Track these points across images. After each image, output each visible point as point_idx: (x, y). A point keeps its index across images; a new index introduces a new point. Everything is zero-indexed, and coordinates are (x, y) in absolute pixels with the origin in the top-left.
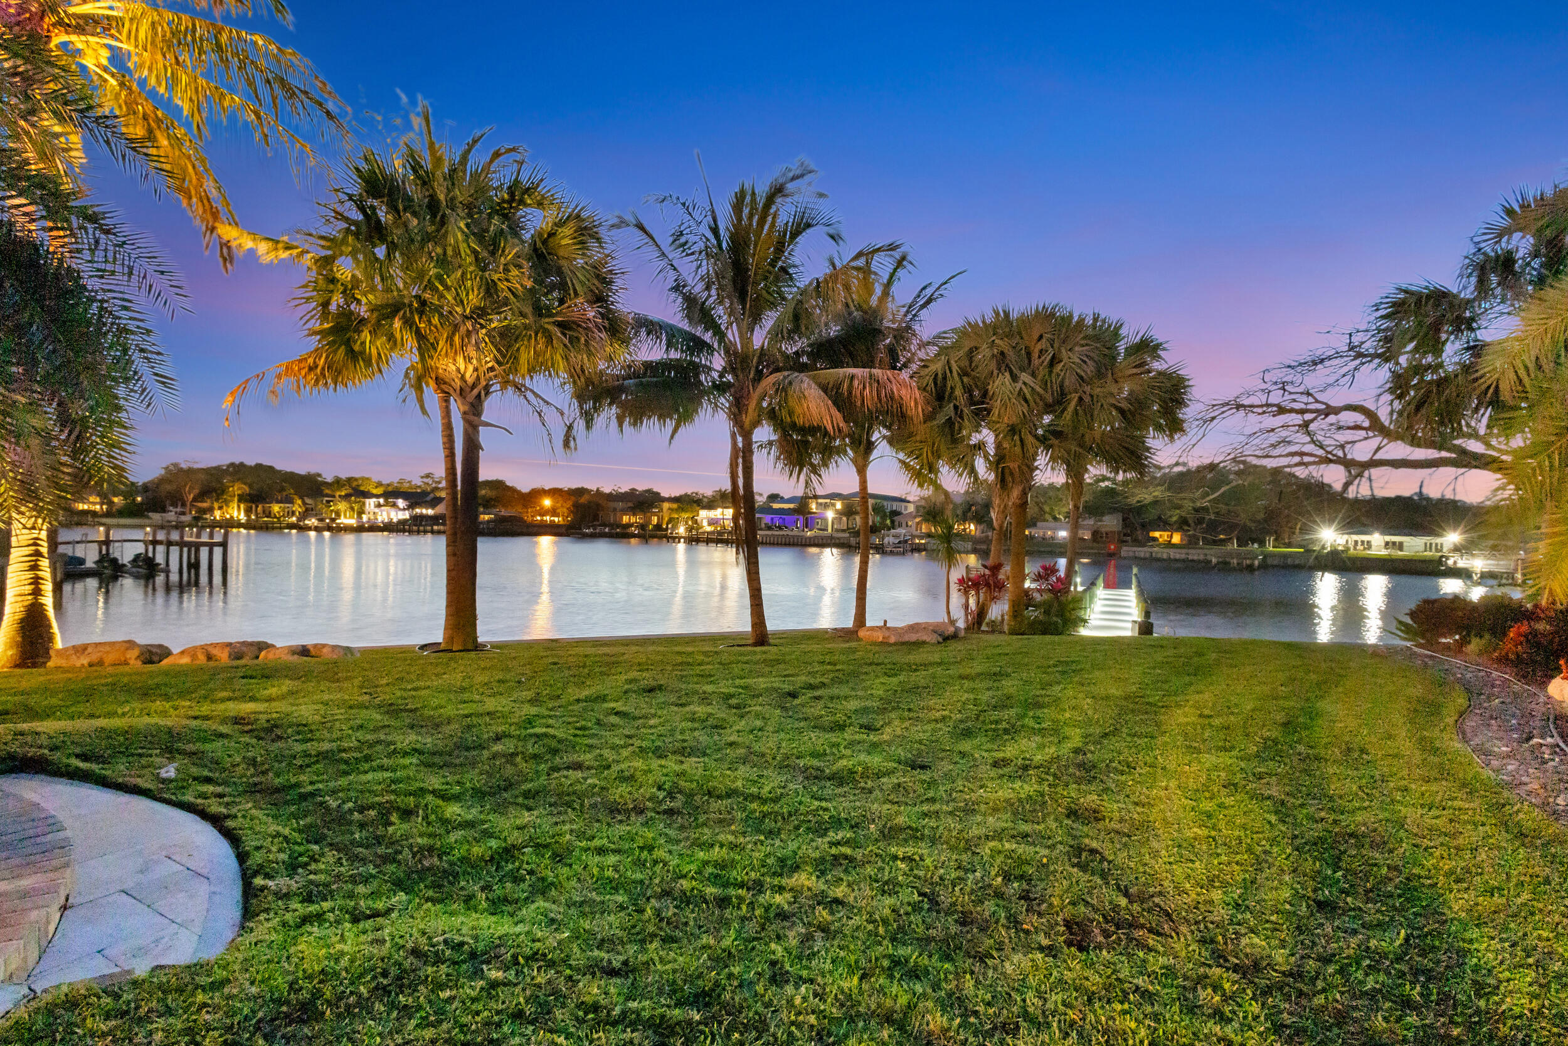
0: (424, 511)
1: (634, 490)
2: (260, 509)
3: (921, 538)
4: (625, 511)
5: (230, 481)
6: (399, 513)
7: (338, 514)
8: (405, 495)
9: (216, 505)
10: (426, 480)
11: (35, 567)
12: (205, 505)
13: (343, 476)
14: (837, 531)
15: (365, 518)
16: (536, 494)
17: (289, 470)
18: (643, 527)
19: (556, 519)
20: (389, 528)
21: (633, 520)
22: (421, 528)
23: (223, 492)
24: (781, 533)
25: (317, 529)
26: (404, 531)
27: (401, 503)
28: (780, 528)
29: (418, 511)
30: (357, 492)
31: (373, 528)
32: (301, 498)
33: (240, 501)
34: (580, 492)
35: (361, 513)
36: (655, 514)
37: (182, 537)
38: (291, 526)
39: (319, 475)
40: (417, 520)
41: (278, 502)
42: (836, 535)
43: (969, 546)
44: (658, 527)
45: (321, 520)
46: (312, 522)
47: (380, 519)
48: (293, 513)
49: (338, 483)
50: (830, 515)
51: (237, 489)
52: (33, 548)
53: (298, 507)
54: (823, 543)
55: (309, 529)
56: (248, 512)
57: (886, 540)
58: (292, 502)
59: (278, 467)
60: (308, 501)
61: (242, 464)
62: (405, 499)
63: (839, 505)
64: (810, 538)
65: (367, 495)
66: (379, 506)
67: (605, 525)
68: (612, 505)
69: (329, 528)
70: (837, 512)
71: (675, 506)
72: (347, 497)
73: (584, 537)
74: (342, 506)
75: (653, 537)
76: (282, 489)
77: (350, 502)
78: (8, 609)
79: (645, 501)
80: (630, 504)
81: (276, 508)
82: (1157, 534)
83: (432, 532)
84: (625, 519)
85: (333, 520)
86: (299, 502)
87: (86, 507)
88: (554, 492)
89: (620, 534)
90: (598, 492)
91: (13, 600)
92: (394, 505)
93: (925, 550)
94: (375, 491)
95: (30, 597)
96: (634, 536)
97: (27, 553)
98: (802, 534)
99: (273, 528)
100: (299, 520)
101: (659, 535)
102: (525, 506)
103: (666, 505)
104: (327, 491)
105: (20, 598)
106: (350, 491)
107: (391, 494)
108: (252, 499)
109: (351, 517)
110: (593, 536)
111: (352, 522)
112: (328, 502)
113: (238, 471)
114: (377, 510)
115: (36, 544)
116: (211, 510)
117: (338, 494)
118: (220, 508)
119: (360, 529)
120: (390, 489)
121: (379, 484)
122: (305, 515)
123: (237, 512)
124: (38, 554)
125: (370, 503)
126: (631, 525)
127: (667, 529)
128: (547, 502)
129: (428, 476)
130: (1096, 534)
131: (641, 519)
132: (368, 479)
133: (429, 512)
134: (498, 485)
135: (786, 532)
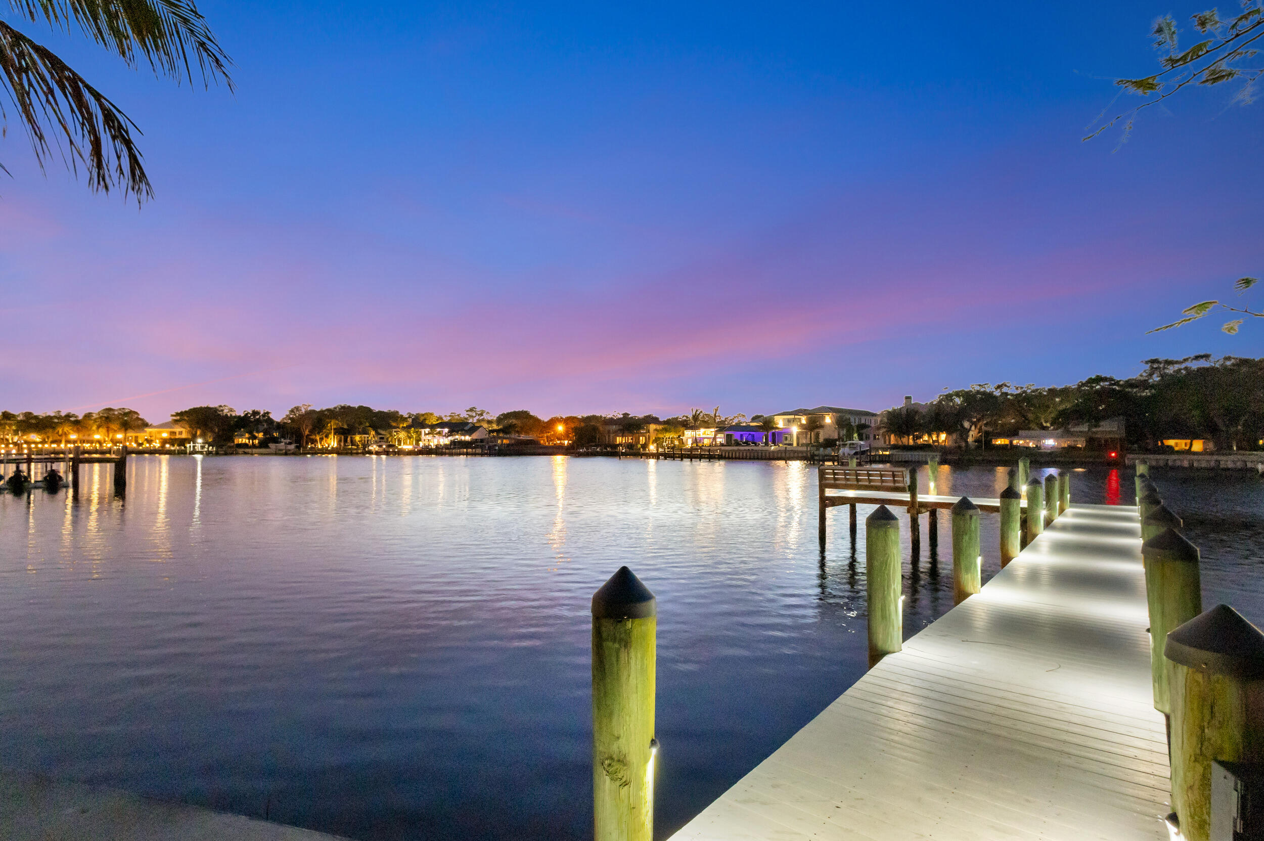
0: (462, 438)
2: (348, 439)
3: (884, 449)
4: (616, 433)
5: (333, 419)
6: (443, 439)
7: (397, 441)
8: (448, 425)
9: (319, 437)
10: (470, 413)
12: (313, 437)
14: (803, 445)
15: (421, 444)
16: (553, 422)
18: (630, 446)
19: (565, 442)
20: (437, 451)
21: (623, 440)
22: (459, 451)
23: (327, 427)
24: (747, 448)
25: (377, 453)
26: (446, 454)
27: (445, 431)
28: (747, 443)
29: (457, 437)
30: (415, 424)
31: (426, 452)
32: (377, 429)
33: (335, 434)
35: (418, 440)
40: (456, 444)
41: (359, 433)
42: (800, 449)
45: (383, 446)
46: (375, 448)
47: (431, 445)
50: (795, 430)
51: (336, 425)
54: (788, 456)
55: (370, 453)
56: (339, 441)
58: (369, 433)
62: (448, 428)
63: (804, 420)
64: (773, 452)
65: (424, 426)
66: (432, 434)
68: (609, 428)
69: (390, 453)
70: (802, 426)
71: (665, 427)
73: (580, 455)
74: (402, 435)
76: (362, 423)
77: (409, 432)
79: (630, 425)
80: (621, 427)
81: (356, 438)
82: (1171, 442)
83: (468, 454)
84: (619, 440)
85: (394, 446)
86: (373, 433)
88: (564, 420)
89: (612, 452)
90: (602, 418)
92: (440, 433)
94: (428, 423)
96: (623, 454)
98: (766, 448)
99: (354, 454)
101: (635, 452)
102: (542, 432)
103: (656, 427)
104: (397, 424)
106: (411, 423)
107: (439, 425)
108: (344, 433)
109: (410, 444)
111: (411, 447)
112: (392, 432)
114: (429, 438)
117: (401, 426)
118: (321, 439)
119: (417, 453)
120: (439, 421)
123: (332, 442)
125: (424, 432)
126: (622, 445)
128: (560, 429)
129: (472, 410)
130: (1091, 441)
131: (629, 440)
132: (431, 414)
133: (467, 438)
134: (523, 415)
135: (752, 447)
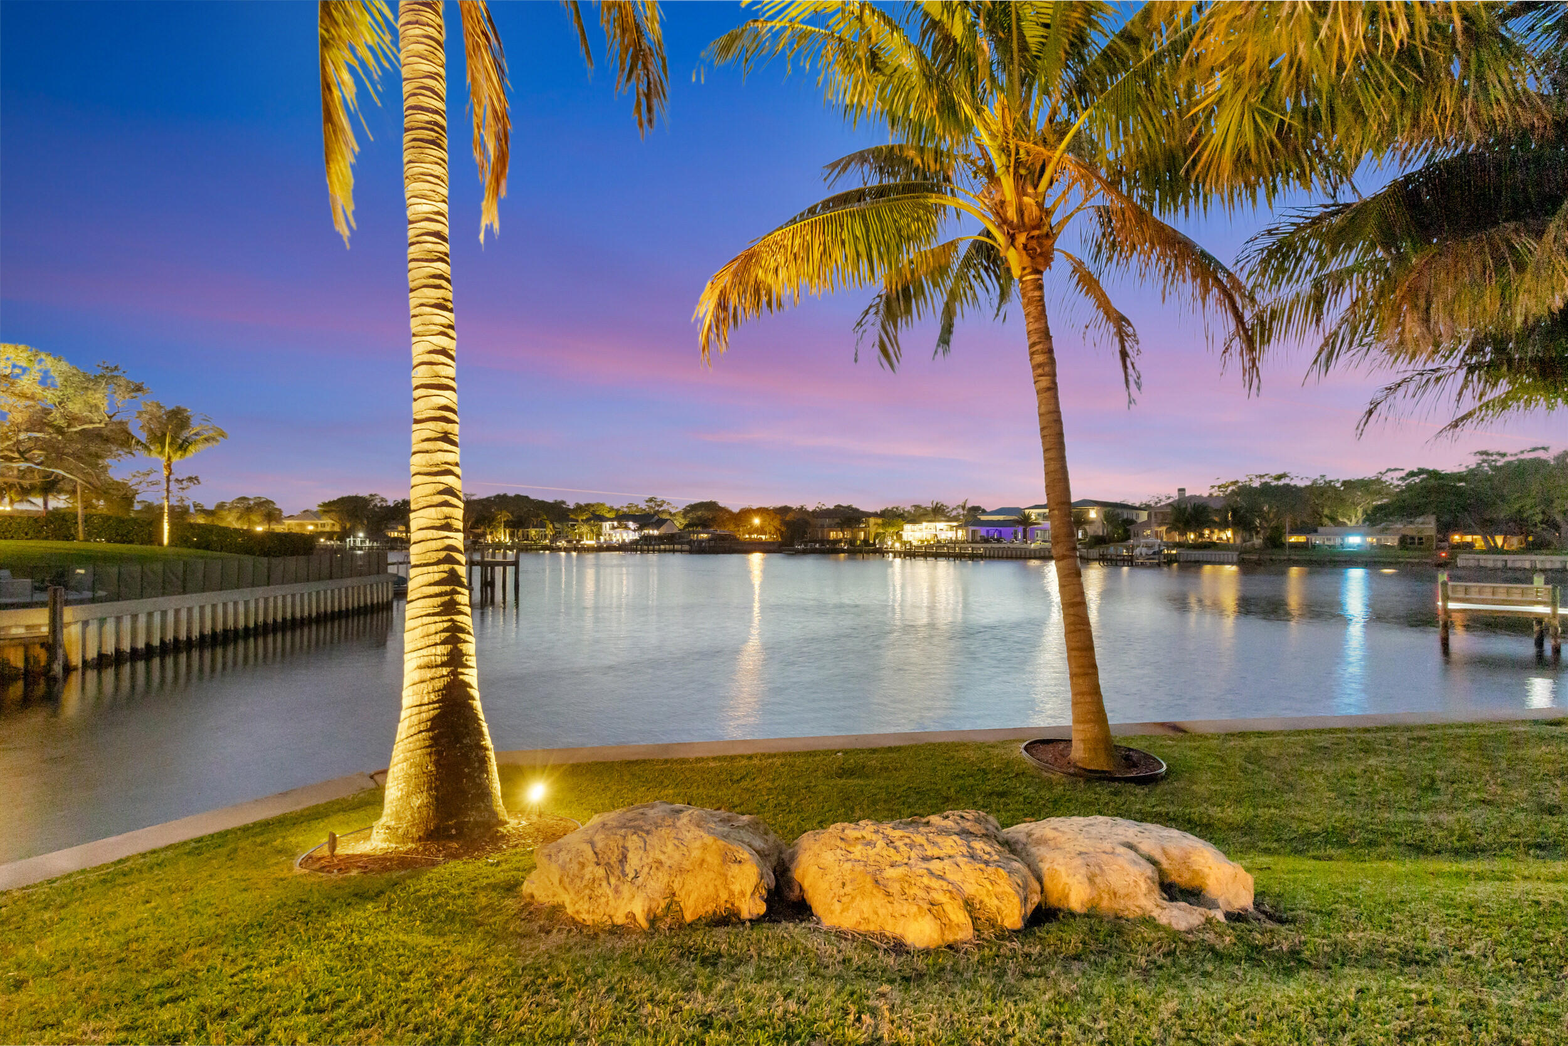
0: (651, 532)
1: (839, 506)
2: (520, 533)
4: (832, 528)
5: (498, 510)
6: (629, 535)
7: (581, 536)
8: (634, 518)
9: (488, 531)
10: (649, 504)
11: (450, 608)
12: (479, 531)
13: (582, 503)
15: (602, 539)
16: (746, 513)
17: (540, 499)
18: (852, 542)
19: (763, 537)
20: (623, 547)
21: (841, 535)
22: (651, 547)
23: (493, 519)
24: (1000, 546)
25: (566, 549)
26: (636, 550)
27: (631, 525)
28: (998, 541)
29: (646, 531)
30: (594, 516)
31: (610, 548)
32: (552, 522)
33: (506, 527)
34: (785, 510)
35: (599, 535)
36: (862, 529)
37: (483, 557)
38: (545, 548)
39: (564, 502)
40: (647, 539)
41: (534, 527)
43: (1234, 556)
44: (866, 542)
45: (569, 542)
46: (562, 543)
47: (614, 540)
48: (546, 536)
49: (579, 509)
51: (504, 516)
52: (446, 567)
53: (549, 532)
55: (559, 549)
56: (512, 535)
57: (1137, 551)
58: (544, 526)
59: (532, 497)
60: (557, 525)
61: (505, 496)
62: (635, 521)
64: (1035, 550)
65: (602, 519)
66: (614, 528)
67: (816, 542)
68: (819, 521)
69: (575, 549)
71: (880, 521)
72: (588, 520)
73: (797, 553)
74: (585, 529)
75: (860, 552)
76: (538, 516)
77: (590, 525)
78: (409, 697)
79: (849, 517)
80: (837, 520)
81: (533, 532)
83: (660, 551)
84: (833, 535)
85: (578, 541)
86: (551, 526)
87: (396, 534)
88: (761, 511)
89: (830, 550)
90: (802, 510)
91: (417, 676)
92: (626, 527)
93: (1176, 561)
94: (608, 515)
95: (445, 671)
96: (843, 551)
97: (437, 577)
98: (1025, 546)
99: (531, 550)
100: (551, 542)
101: (870, 550)
102: (737, 526)
103: (872, 520)
104: (572, 516)
105: (429, 673)
106: (590, 515)
107: (622, 518)
108: (516, 525)
109: (591, 539)
110: (805, 552)
111: (592, 543)
112: (573, 525)
113: (502, 500)
114: (612, 532)
115: (449, 560)
116: (484, 535)
117: (580, 519)
118: (491, 533)
119: (599, 549)
120: (620, 513)
121: (611, 509)
122: (555, 538)
123: (503, 536)
124: (453, 579)
125: (606, 526)
126: (840, 541)
127: (874, 544)
128: (757, 521)
129: (651, 500)
130: (1405, 540)
131: (848, 535)
132: (602, 505)
133: (656, 532)
134: (711, 506)
135: (1005, 544)
